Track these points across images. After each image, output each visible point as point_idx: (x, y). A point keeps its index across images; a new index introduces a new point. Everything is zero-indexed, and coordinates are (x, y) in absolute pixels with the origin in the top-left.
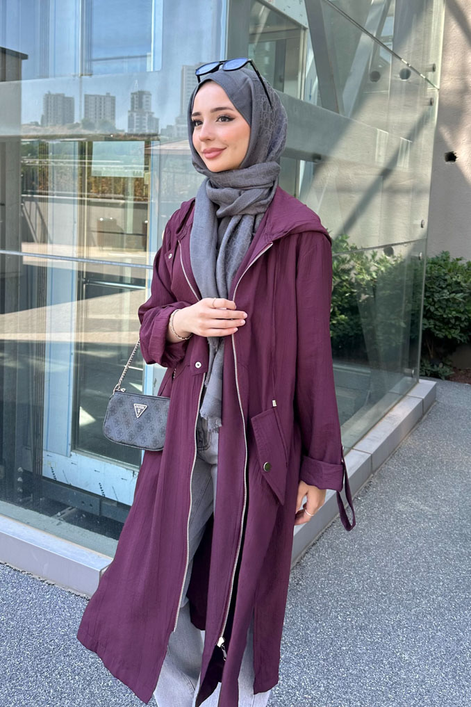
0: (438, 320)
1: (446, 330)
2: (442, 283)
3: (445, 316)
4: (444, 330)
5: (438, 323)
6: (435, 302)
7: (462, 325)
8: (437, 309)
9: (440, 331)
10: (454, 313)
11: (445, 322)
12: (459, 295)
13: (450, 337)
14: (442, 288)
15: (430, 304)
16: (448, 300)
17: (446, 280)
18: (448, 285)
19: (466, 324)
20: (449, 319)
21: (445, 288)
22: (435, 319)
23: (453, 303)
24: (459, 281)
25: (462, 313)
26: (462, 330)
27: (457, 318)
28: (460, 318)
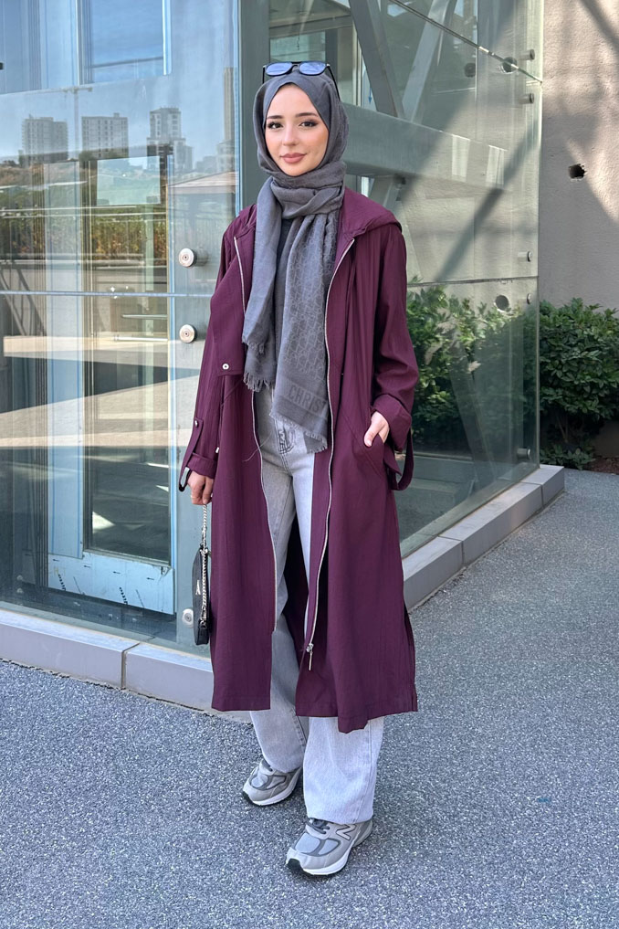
0: (568, 388)
1: (580, 401)
2: (571, 339)
3: (576, 383)
4: (577, 403)
5: (567, 392)
6: (563, 365)
7: (602, 395)
8: (565, 374)
9: (572, 403)
10: (588, 377)
11: (578, 391)
12: (593, 353)
13: (585, 411)
14: (571, 346)
15: (557, 368)
16: (580, 361)
17: (576, 335)
18: (580, 341)
19: (605, 392)
20: (583, 385)
21: (575, 345)
22: (564, 388)
23: (588, 365)
24: (592, 334)
25: (600, 378)
26: (601, 401)
27: (593, 385)
28: (598, 384)
